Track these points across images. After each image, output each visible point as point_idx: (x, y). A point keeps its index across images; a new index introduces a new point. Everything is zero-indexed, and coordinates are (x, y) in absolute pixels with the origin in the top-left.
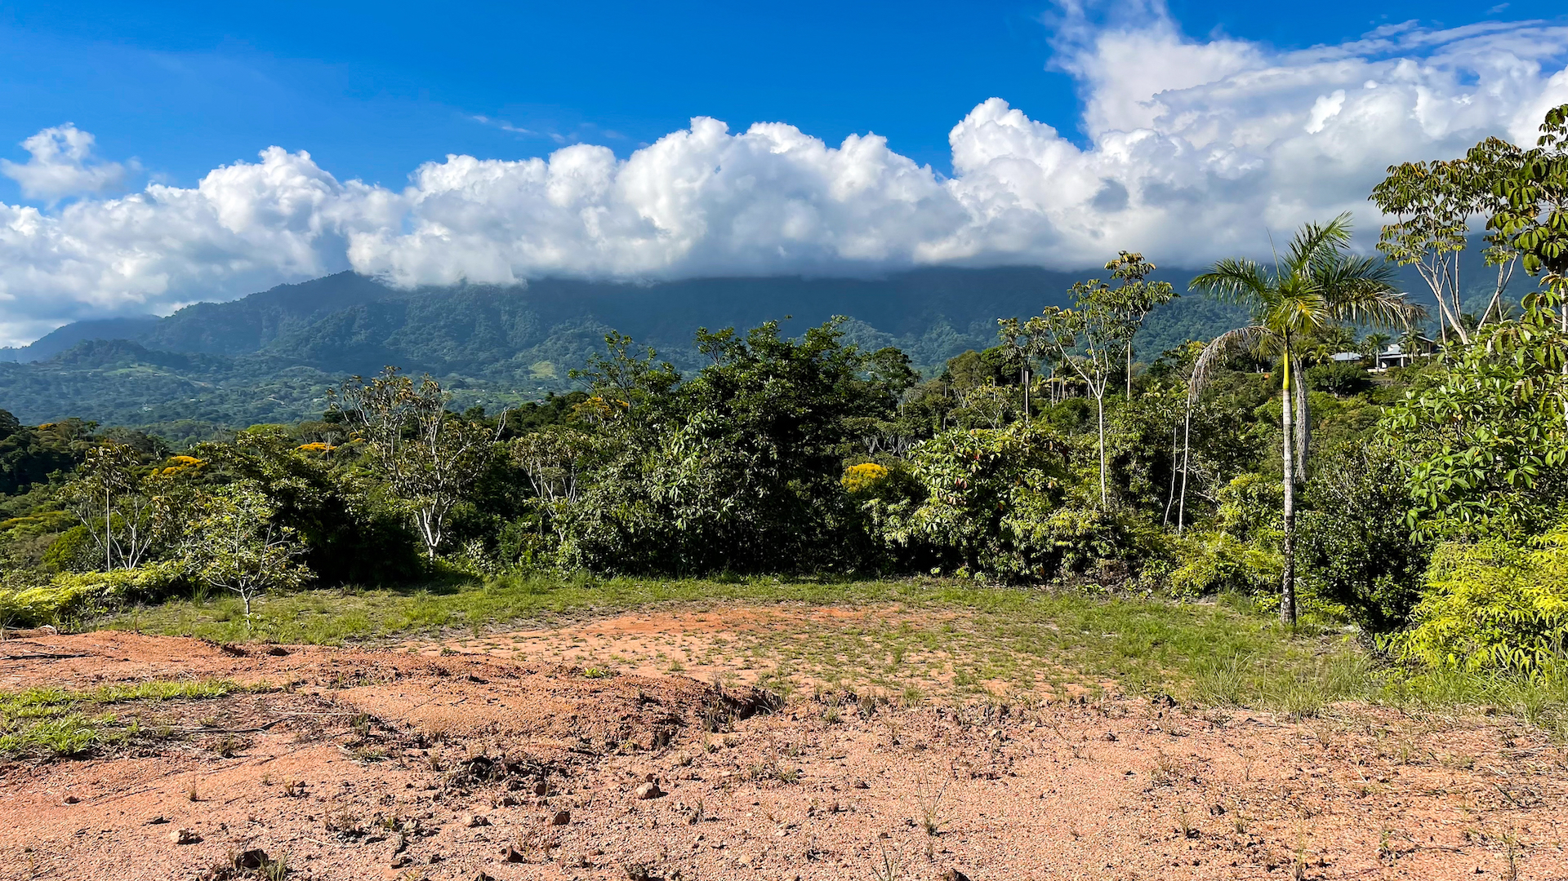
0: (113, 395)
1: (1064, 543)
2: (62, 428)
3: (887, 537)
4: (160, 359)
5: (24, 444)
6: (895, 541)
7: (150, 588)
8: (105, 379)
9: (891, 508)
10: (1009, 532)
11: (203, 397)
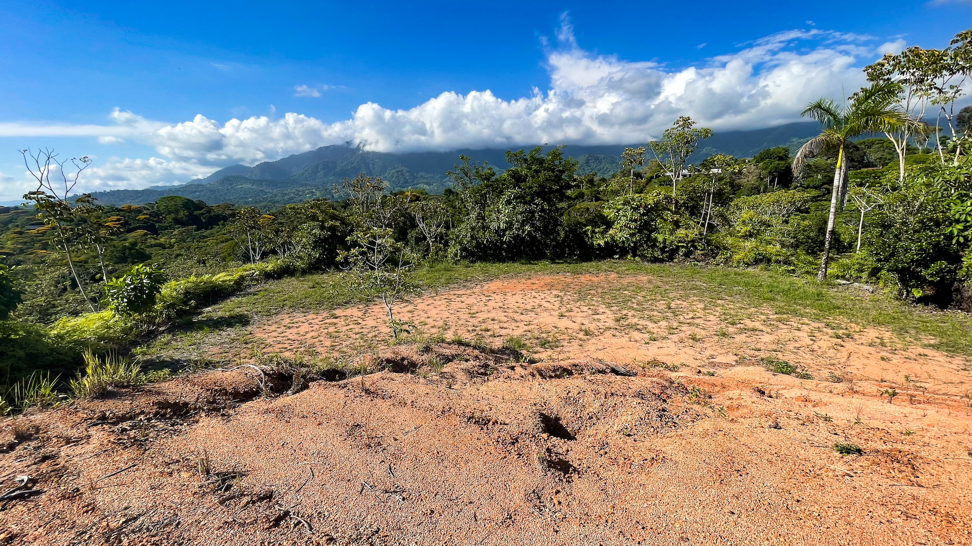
0: (238, 195)
1: (681, 244)
2: (222, 206)
3: (595, 243)
4: (253, 182)
5: (209, 212)
6: (599, 245)
7: (275, 272)
8: (235, 189)
9: (597, 230)
10: (656, 240)
11: (269, 195)
